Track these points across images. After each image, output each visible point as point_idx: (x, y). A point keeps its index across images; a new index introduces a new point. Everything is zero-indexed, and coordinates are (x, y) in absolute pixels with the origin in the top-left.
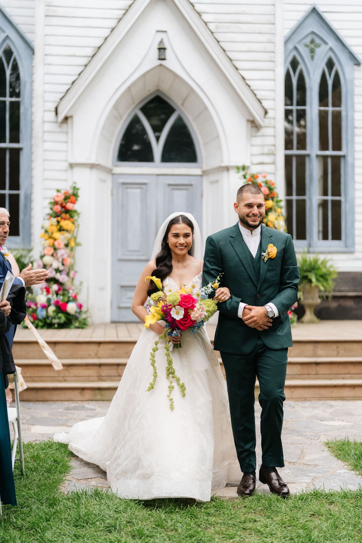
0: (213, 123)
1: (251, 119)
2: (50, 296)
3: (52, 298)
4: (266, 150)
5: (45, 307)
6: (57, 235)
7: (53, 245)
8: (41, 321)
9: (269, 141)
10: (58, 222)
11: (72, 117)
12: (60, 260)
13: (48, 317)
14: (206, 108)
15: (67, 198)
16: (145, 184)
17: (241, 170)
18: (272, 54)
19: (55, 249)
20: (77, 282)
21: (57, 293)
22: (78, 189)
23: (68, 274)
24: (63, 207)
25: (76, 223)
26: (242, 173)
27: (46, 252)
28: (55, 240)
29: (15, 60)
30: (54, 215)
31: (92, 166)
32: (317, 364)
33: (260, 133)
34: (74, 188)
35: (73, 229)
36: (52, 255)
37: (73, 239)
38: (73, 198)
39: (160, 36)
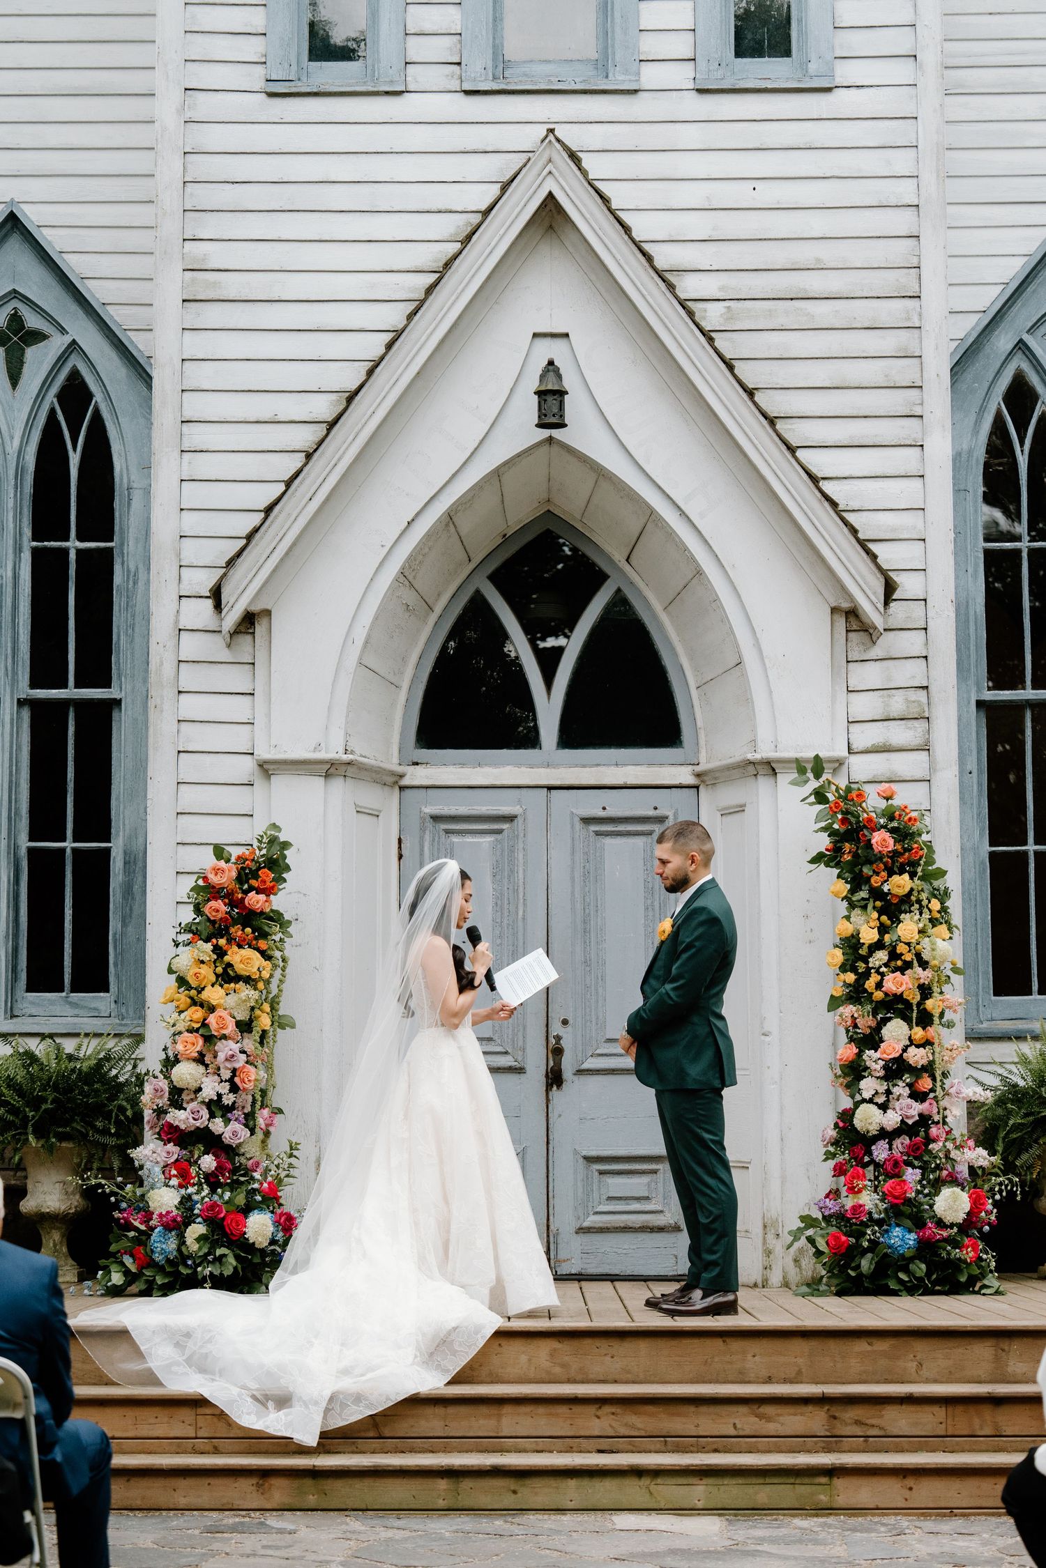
0: (725, 619)
1: (846, 605)
2: (191, 1190)
3: (196, 1197)
4: (898, 704)
5: (176, 1226)
6: (214, 994)
7: (204, 1025)
8: (160, 1269)
9: (910, 673)
10: (220, 952)
11: (268, 613)
12: (226, 1075)
13: (182, 1257)
14: (699, 572)
15: (247, 875)
16: (510, 819)
17: (810, 775)
18: (915, 392)
19: (209, 1039)
20: (278, 1144)
21: (212, 1181)
22: (286, 845)
23: (249, 1121)
24: (233, 903)
25: (277, 954)
26: (814, 784)
27: (180, 1047)
28: (212, 1009)
29: (97, 415)
30: (206, 929)
31: (331, 770)
32: (997, 1401)
33: (876, 652)
34: (273, 841)
35: (266, 975)
36: (200, 1060)
37: (267, 1007)
38: (267, 875)
39: (547, 350)
